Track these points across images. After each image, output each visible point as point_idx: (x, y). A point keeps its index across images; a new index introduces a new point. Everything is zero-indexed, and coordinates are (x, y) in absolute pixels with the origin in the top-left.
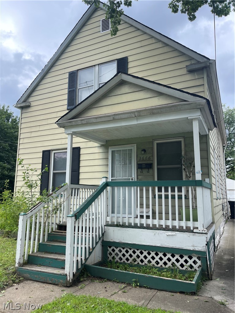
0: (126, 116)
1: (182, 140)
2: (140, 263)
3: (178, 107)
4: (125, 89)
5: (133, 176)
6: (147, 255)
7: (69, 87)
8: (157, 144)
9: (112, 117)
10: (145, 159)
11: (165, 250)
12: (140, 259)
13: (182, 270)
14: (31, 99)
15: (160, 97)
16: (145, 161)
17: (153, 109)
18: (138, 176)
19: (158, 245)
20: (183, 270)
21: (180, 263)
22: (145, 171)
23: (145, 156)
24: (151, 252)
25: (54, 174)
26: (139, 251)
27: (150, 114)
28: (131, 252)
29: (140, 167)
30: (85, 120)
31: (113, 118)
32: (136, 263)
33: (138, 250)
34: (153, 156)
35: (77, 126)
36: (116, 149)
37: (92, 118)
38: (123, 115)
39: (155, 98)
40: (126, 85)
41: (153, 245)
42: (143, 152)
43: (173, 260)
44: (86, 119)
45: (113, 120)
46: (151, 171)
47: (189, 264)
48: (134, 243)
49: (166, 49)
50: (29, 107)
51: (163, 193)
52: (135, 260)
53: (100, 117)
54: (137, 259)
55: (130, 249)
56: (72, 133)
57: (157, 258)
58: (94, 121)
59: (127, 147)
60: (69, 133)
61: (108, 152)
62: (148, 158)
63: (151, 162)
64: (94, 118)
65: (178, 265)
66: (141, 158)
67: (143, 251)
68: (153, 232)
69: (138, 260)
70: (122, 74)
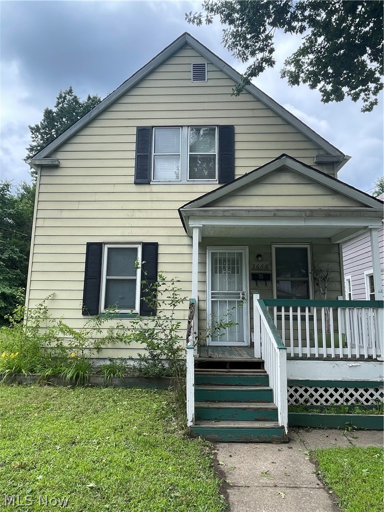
0: (293, 214)
1: (308, 246)
2: (315, 404)
3: (362, 212)
4: (286, 178)
5: (244, 290)
6: (324, 393)
7: (138, 150)
8: (276, 249)
9: (273, 212)
10: (260, 267)
11: (346, 385)
12: (314, 398)
13: (367, 405)
14: (60, 156)
15: (335, 196)
16: (261, 270)
17: (330, 211)
18: (251, 290)
19: (339, 379)
20: (369, 405)
21: (364, 398)
22: (261, 284)
23: (260, 264)
24: (329, 389)
25: (107, 280)
26: (313, 388)
27: (326, 216)
28: (301, 391)
29: (254, 277)
30: (231, 212)
31: (275, 214)
32: (309, 404)
33: (311, 387)
34: (271, 264)
35: (214, 217)
36: (218, 250)
37: (242, 210)
38: (290, 212)
39: (328, 196)
40: (288, 173)
41: (333, 379)
42: (260, 259)
43: (357, 395)
44: (233, 210)
45: (274, 216)
46: (269, 283)
47: (374, 398)
48: (307, 379)
49: (287, 129)
50: (56, 167)
51: (283, 313)
52: (306, 401)
53: (255, 211)
54: (300, 399)
55: (301, 387)
56: (202, 226)
57: (327, 395)
58: (244, 214)
59: (235, 250)
60: (197, 226)
61: (206, 254)
62: (264, 266)
63: (269, 272)
64: (245, 210)
65: (362, 400)
66: (255, 266)
67: (318, 388)
68: (332, 364)
69: (312, 400)
70: (287, 158)
